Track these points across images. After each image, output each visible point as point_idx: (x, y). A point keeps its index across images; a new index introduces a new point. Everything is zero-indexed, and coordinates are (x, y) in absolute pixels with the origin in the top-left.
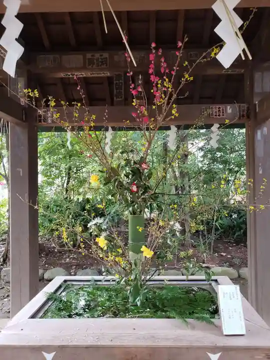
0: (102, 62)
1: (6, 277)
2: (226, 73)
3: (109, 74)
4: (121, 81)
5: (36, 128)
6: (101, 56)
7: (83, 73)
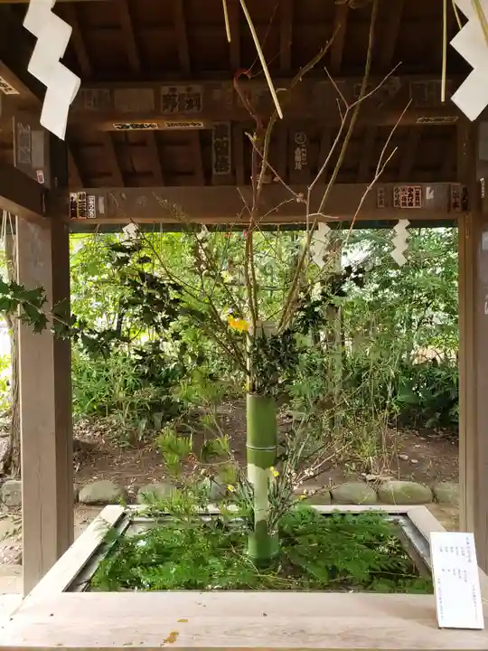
0: (190, 102)
1: (10, 498)
2: (425, 122)
3: (202, 125)
4: (225, 139)
5: (65, 226)
6: (189, 90)
7: (155, 124)
